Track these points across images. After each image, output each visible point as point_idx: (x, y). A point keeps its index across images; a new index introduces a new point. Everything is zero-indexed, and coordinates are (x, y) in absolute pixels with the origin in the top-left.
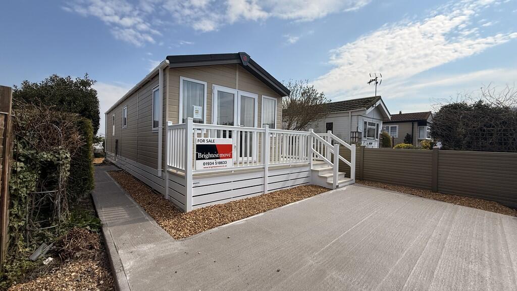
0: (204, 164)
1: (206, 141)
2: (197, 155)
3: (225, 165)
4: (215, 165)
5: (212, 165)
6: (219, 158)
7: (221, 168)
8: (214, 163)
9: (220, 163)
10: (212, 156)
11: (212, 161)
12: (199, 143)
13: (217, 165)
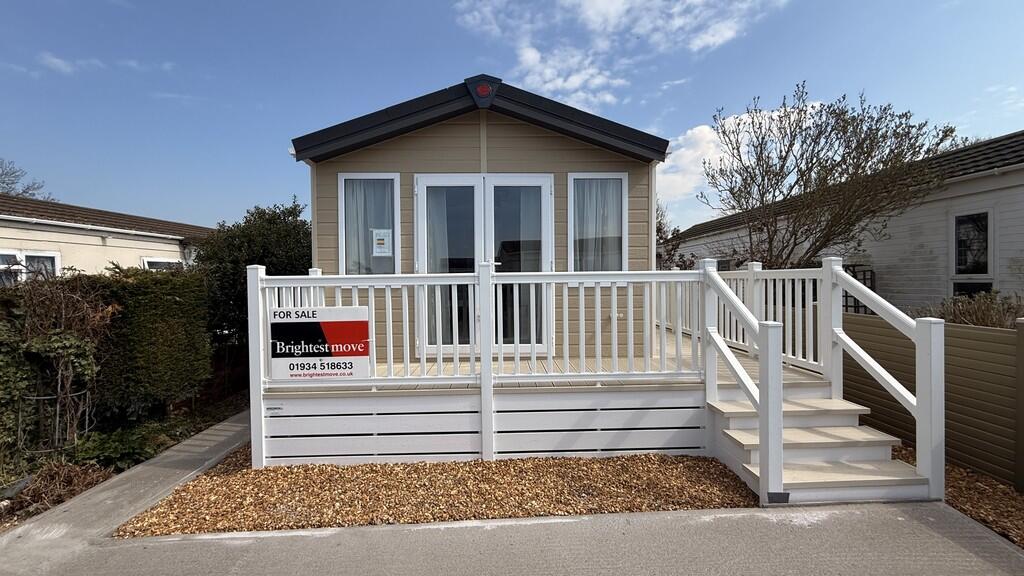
0: (292, 367)
1: (293, 315)
2: (274, 346)
3: (348, 371)
4: (318, 370)
5: (312, 371)
6: (329, 354)
7: (339, 379)
8: (318, 366)
9: (333, 366)
10: (311, 348)
11: (312, 360)
12: (278, 320)
13: (326, 371)
